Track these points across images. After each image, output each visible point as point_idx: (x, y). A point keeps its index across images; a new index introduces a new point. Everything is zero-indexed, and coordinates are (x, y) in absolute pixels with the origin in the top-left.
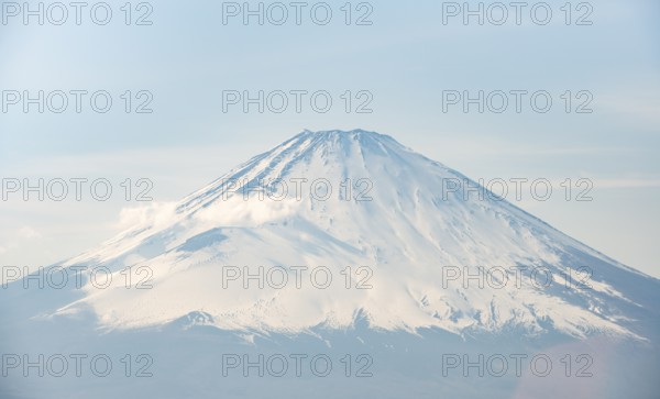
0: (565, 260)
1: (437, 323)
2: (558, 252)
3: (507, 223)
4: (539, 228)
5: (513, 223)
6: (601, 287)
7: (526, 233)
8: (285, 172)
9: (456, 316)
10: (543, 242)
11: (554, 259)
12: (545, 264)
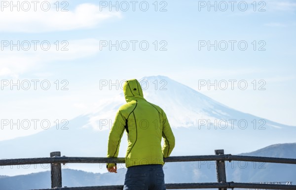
1: (183, 125)
2: (213, 105)
3: (199, 98)
4: (208, 99)
7: (205, 101)
9: (187, 123)
10: (209, 103)
12: (210, 108)
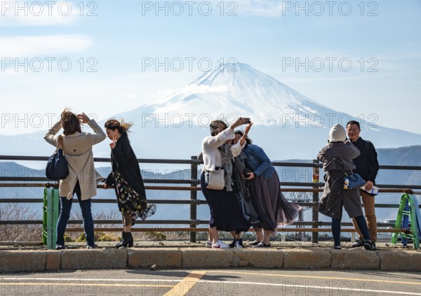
0: (303, 103)
1: (263, 123)
2: (301, 101)
3: (285, 92)
4: (295, 94)
5: (287, 92)
6: (314, 112)
7: (291, 95)
8: (215, 76)
9: (269, 121)
10: (296, 98)
11: (299, 103)
12: (297, 105)
